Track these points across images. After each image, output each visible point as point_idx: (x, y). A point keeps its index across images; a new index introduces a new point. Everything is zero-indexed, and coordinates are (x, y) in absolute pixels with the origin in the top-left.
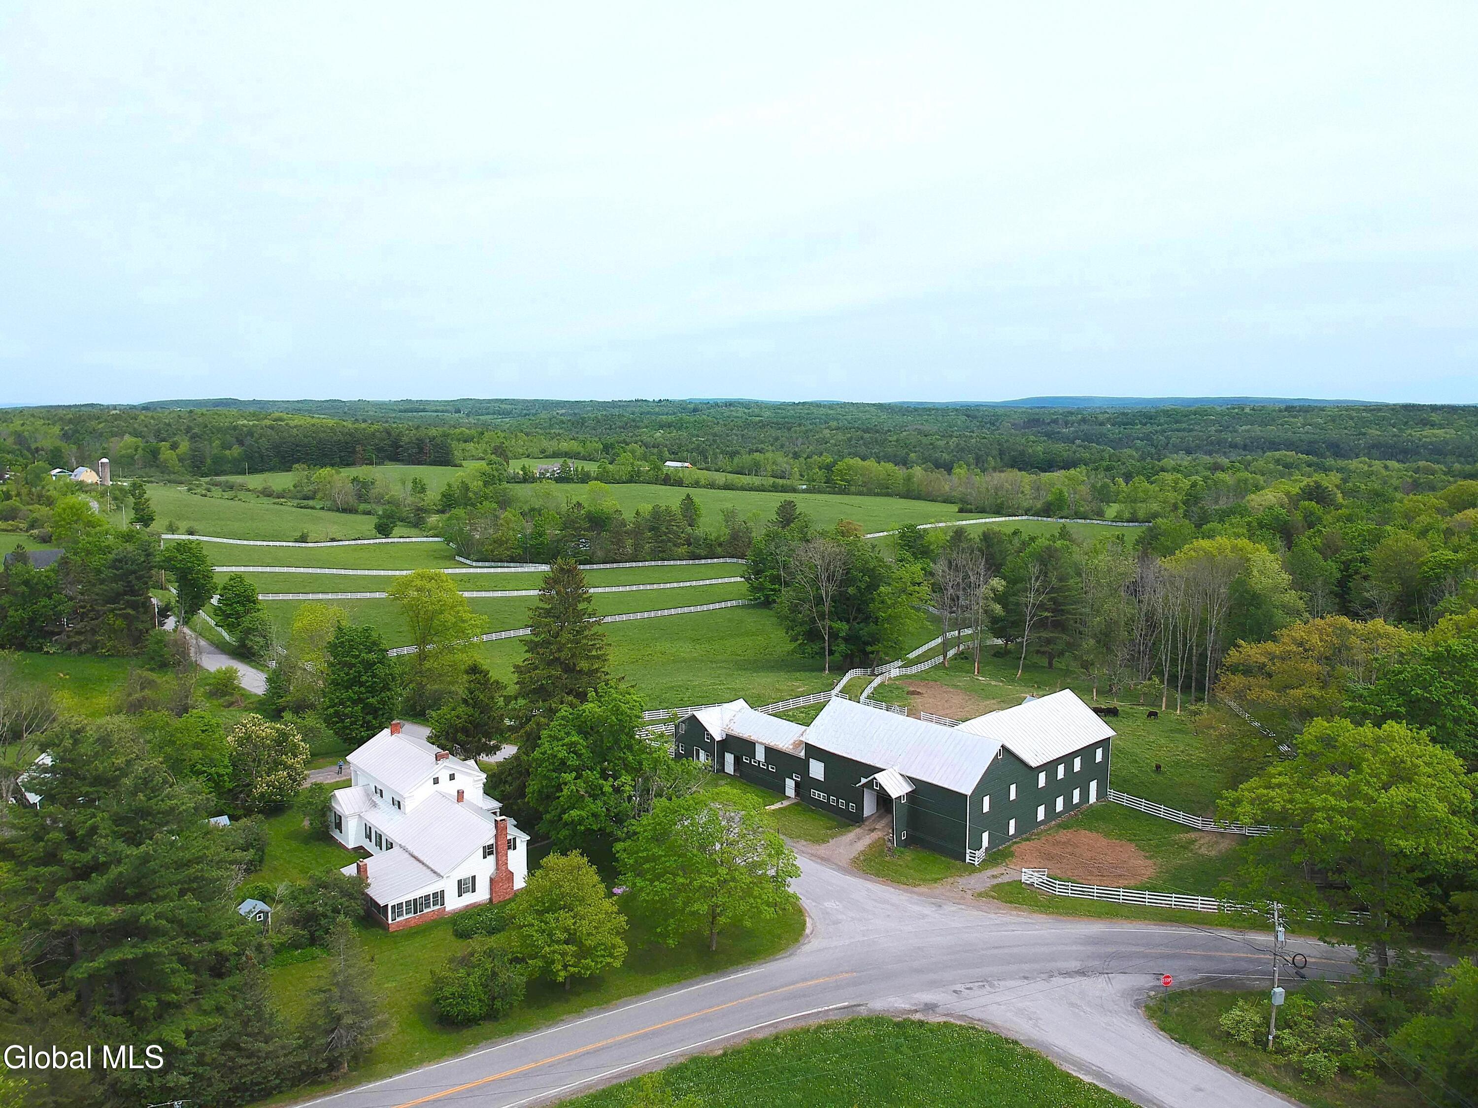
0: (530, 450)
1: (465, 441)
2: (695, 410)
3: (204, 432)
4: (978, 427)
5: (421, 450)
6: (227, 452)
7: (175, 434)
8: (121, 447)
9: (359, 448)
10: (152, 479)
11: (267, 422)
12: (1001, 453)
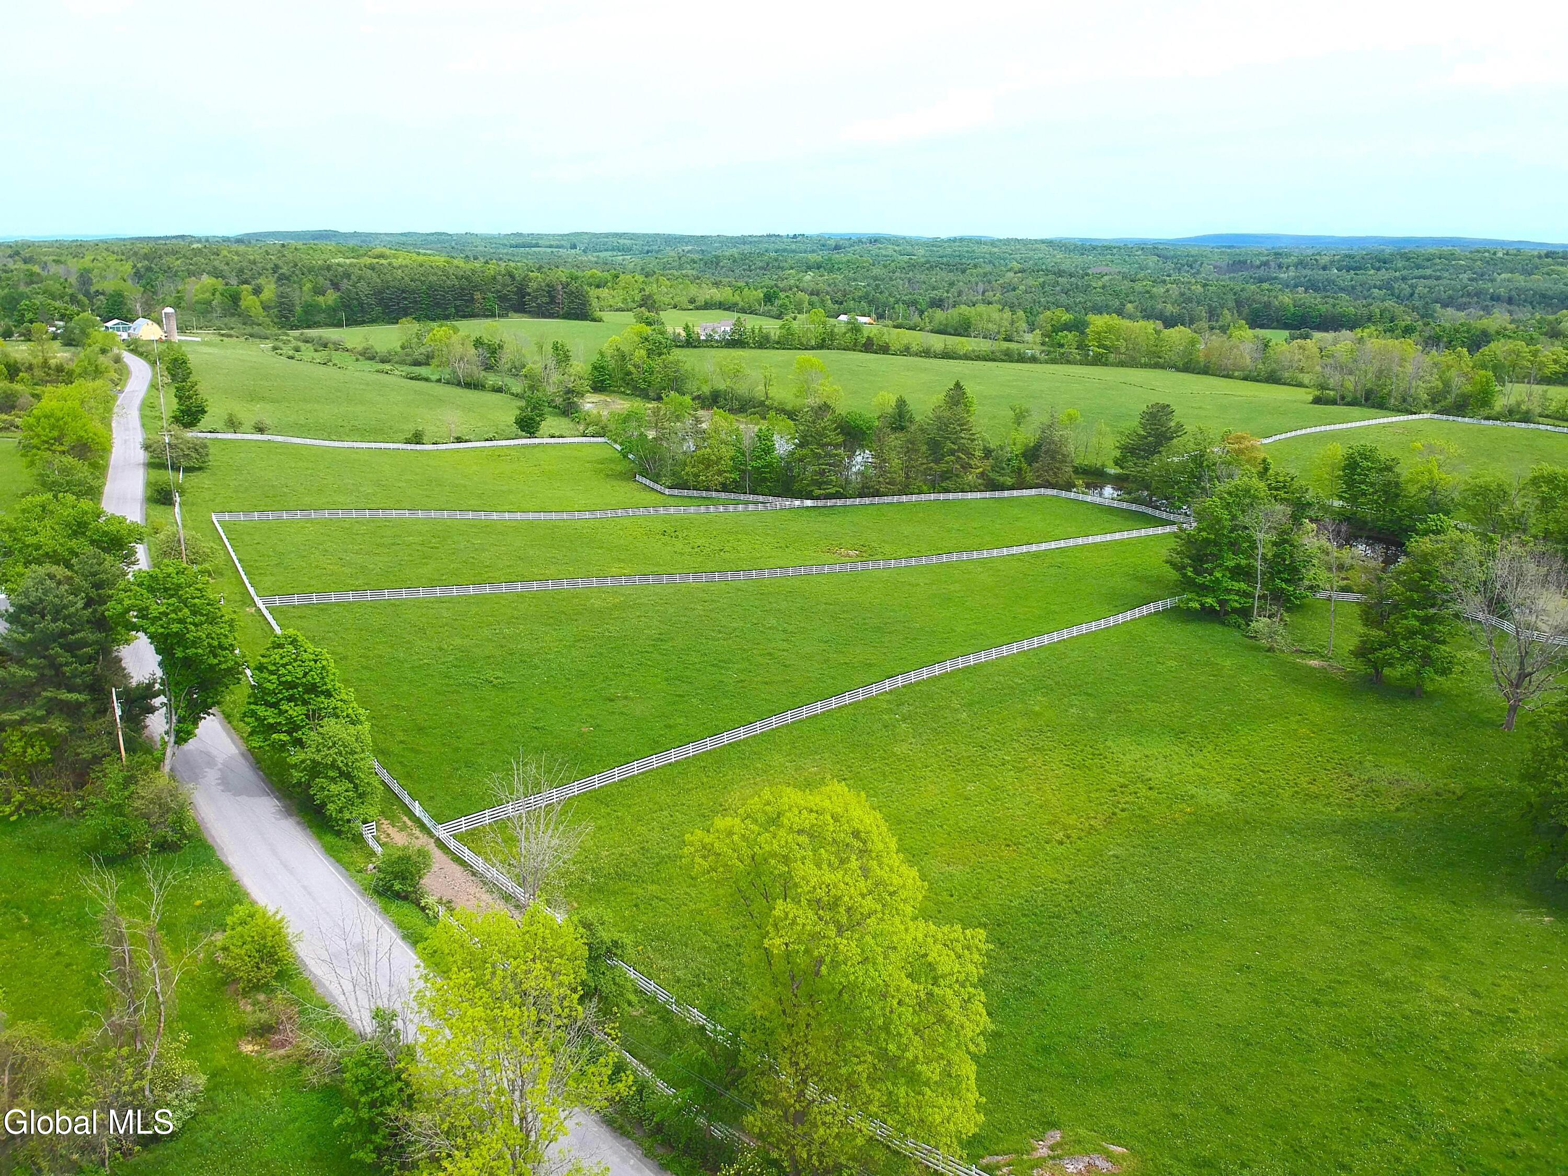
0: (676, 300)
1: (598, 286)
2: (837, 248)
3: (293, 272)
4: (1174, 269)
5: (553, 300)
6: (321, 299)
7: (260, 274)
8: (197, 291)
9: (478, 295)
10: (232, 332)
11: (368, 261)
12: (1239, 304)
